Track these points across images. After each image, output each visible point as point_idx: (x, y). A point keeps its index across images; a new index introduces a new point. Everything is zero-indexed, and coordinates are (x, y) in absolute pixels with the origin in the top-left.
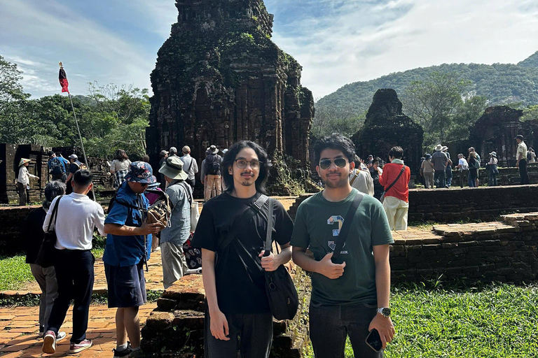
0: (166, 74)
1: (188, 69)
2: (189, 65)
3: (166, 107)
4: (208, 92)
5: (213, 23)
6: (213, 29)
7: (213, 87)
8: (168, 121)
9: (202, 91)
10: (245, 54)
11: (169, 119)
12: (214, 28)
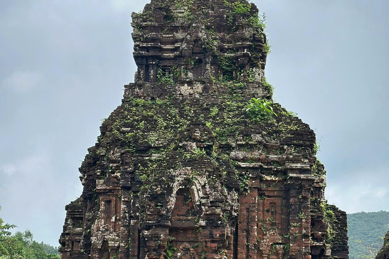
0: (114, 162)
1: (155, 156)
2: (157, 149)
3: (108, 219)
4: (198, 196)
5: (199, 87)
6: (197, 96)
7: (207, 186)
8: (111, 244)
9: (185, 193)
10: (258, 137)
11: (113, 240)
12: (201, 94)
